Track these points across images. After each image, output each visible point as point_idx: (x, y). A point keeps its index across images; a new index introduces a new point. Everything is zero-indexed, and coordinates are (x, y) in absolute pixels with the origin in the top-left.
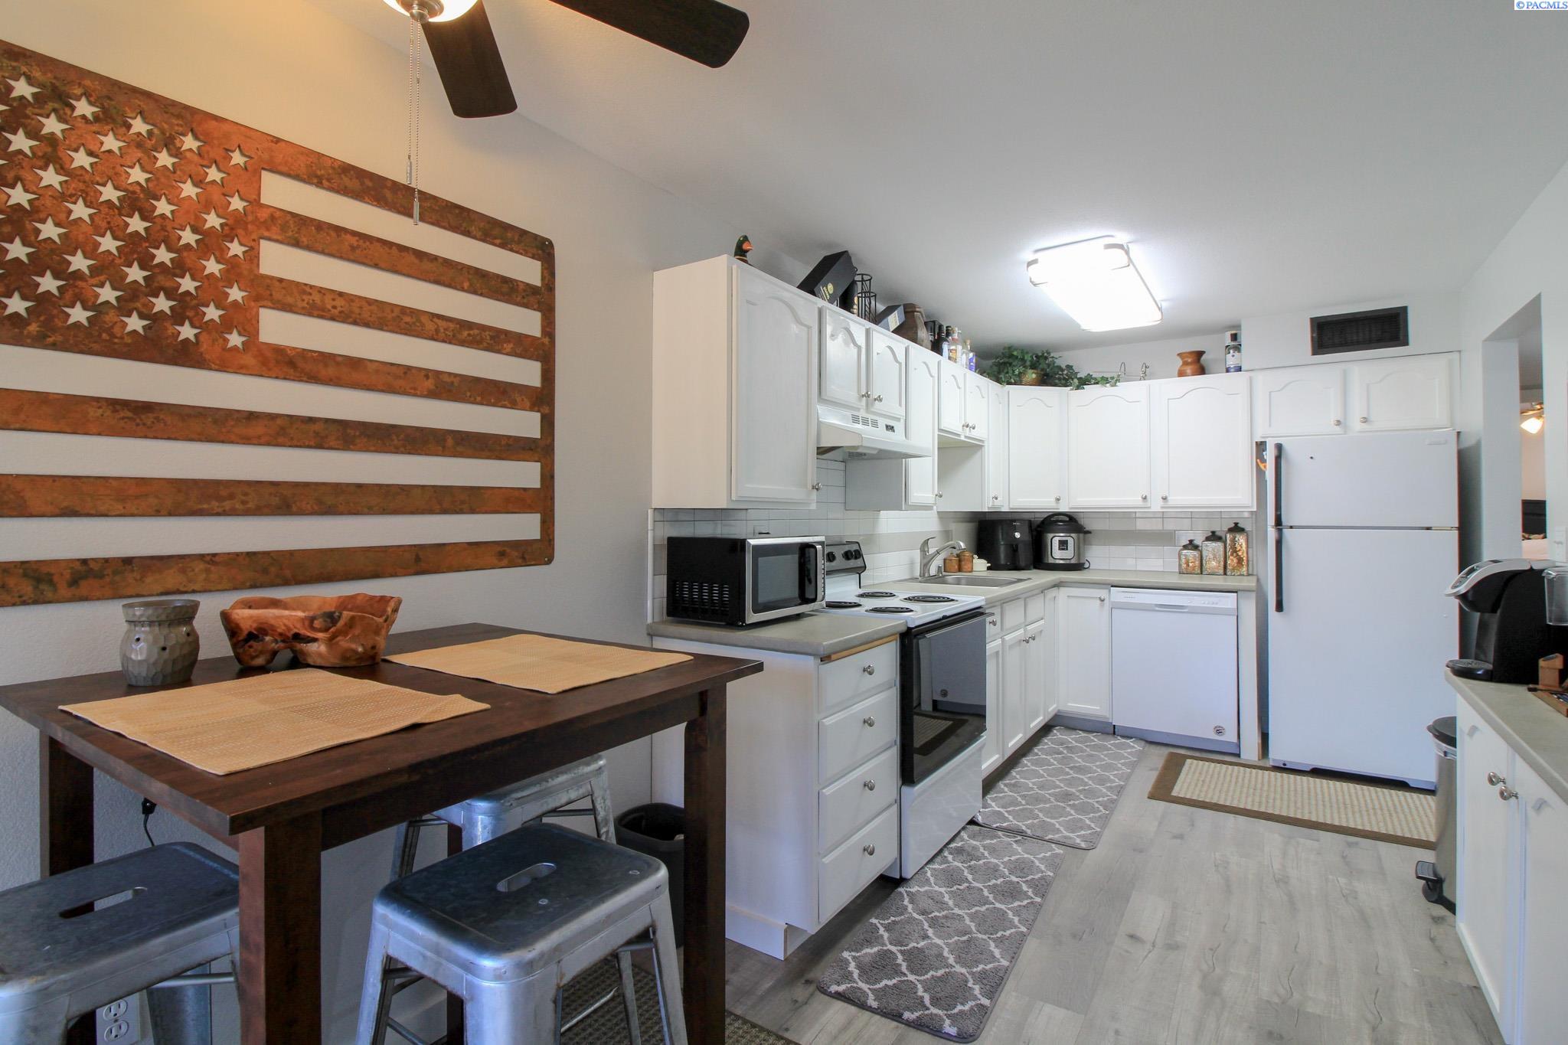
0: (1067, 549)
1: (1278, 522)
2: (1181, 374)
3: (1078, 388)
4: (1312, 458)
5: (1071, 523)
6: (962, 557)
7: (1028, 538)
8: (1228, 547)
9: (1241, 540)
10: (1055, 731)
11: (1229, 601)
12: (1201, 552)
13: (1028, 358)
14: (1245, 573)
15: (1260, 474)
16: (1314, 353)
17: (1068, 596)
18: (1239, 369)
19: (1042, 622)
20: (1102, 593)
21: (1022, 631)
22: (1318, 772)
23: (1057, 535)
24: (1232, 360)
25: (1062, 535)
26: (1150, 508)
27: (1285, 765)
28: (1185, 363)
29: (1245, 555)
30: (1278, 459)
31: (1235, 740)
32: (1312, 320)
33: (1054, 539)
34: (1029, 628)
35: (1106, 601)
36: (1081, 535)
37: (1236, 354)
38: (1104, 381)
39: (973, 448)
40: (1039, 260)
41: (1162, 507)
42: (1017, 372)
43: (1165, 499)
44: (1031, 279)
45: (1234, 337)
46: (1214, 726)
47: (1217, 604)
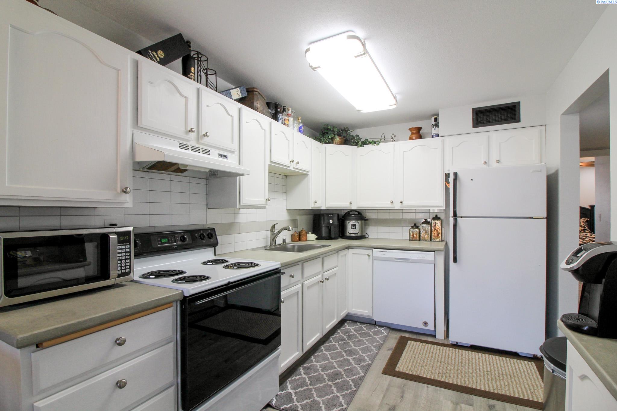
0: (355, 229)
1: (455, 214)
2: (411, 139)
3: (361, 146)
4: (472, 180)
5: (359, 215)
6: (301, 234)
7: (336, 223)
8: (433, 227)
9: (438, 223)
10: (346, 324)
11: (430, 256)
12: (420, 229)
13: (336, 130)
14: (440, 240)
15: (447, 189)
16: (474, 127)
17: (353, 254)
18: (437, 136)
19: (336, 268)
20: (369, 252)
21: (320, 276)
22: (474, 348)
23: (351, 221)
24: (434, 131)
25: (353, 221)
26: (394, 207)
27: (457, 343)
28: (412, 134)
29: (440, 231)
30: (455, 180)
31: (433, 329)
32: (473, 109)
33: (350, 224)
34: (325, 274)
35: (371, 256)
36: (363, 221)
37: (437, 128)
38: (373, 142)
39: (302, 176)
40: (311, 49)
41: (400, 207)
42: (330, 137)
43: (401, 203)
44: (310, 64)
45: (436, 120)
46: (423, 322)
47: (424, 258)
